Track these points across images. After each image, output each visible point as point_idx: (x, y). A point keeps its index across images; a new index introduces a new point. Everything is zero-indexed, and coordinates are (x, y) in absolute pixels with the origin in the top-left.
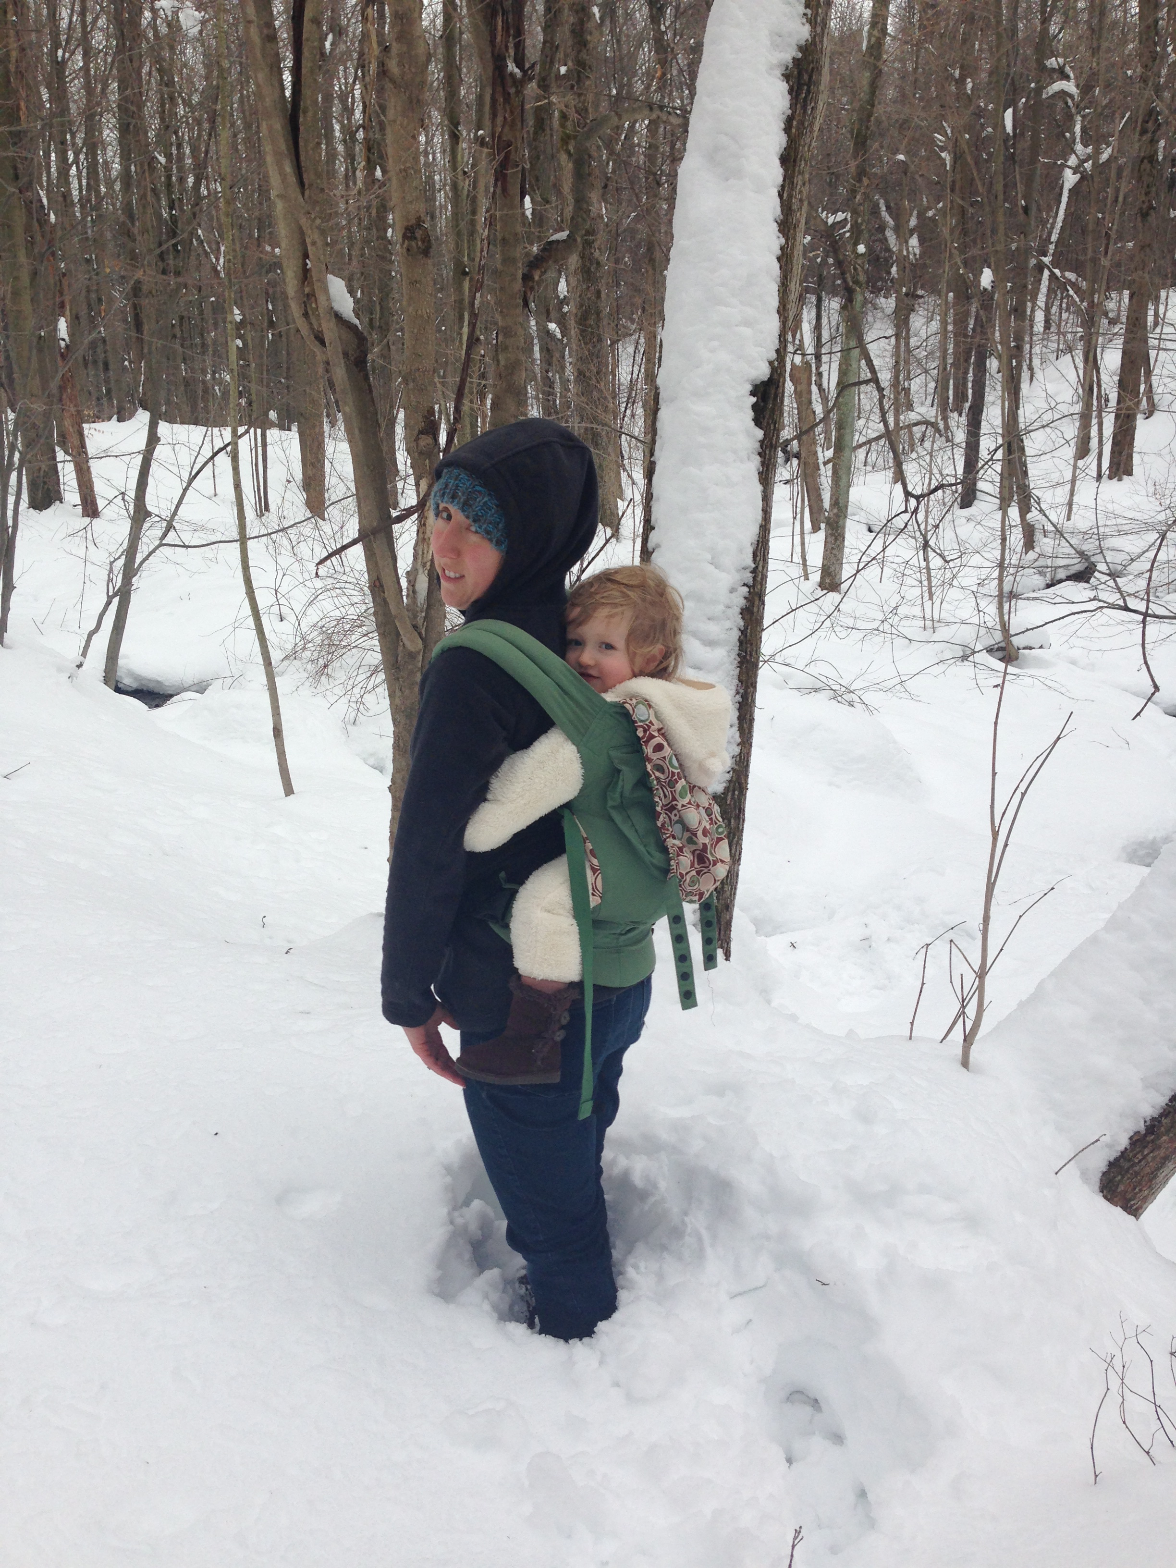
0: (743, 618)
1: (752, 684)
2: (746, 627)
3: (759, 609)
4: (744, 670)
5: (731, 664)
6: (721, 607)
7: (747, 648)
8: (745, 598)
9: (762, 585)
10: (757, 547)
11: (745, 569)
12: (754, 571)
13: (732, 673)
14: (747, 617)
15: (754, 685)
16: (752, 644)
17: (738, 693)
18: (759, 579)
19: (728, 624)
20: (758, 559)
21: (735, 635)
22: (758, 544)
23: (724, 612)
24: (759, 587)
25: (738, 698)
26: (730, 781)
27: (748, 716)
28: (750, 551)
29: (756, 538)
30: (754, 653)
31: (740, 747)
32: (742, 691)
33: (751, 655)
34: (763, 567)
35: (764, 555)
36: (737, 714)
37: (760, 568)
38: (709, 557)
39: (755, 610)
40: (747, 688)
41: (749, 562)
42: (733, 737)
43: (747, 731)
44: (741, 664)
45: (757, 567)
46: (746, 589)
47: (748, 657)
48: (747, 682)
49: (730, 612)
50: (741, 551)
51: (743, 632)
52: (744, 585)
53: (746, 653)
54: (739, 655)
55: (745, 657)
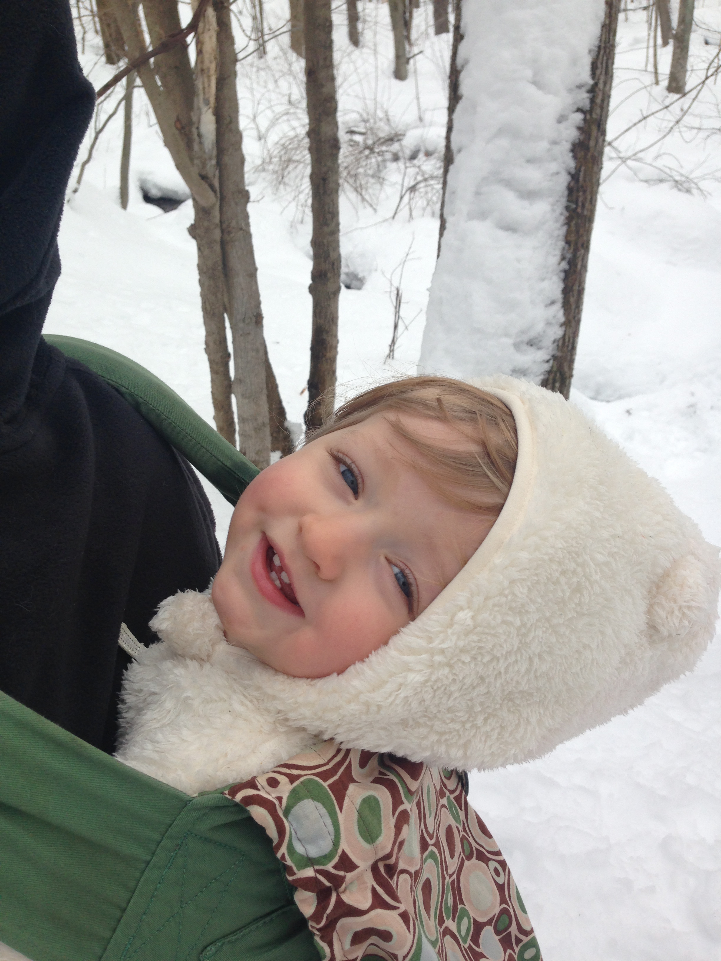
0: (575, 157)
1: (583, 245)
2: (578, 169)
3: (597, 142)
4: (573, 228)
5: (557, 221)
6: (544, 145)
7: (578, 197)
8: (579, 128)
9: (602, 108)
10: (598, 56)
11: (580, 87)
12: (592, 90)
13: (556, 233)
14: (581, 154)
15: (586, 246)
16: (585, 192)
17: (563, 258)
18: (598, 100)
19: (554, 167)
20: (598, 72)
21: (564, 180)
22: (599, 52)
23: (549, 150)
24: (598, 111)
25: (564, 265)
26: (549, 372)
27: (576, 288)
28: (586, 62)
29: (596, 43)
30: (587, 205)
31: (563, 328)
32: (569, 256)
33: (583, 206)
34: (605, 83)
35: (607, 67)
36: (561, 286)
37: (601, 85)
38: (529, 73)
39: (592, 143)
40: (576, 250)
41: (586, 77)
42: (554, 317)
43: (573, 306)
44: (569, 221)
45: (596, 85)
46: (579, 117)
47: (579, 210)
48: (576, 244)
49: (557, 149)
50: (574, 62)
51: (574, 176)
52: (579, 110)
53: (577, 204)
54: (567, 208)
55: (575, 210)
